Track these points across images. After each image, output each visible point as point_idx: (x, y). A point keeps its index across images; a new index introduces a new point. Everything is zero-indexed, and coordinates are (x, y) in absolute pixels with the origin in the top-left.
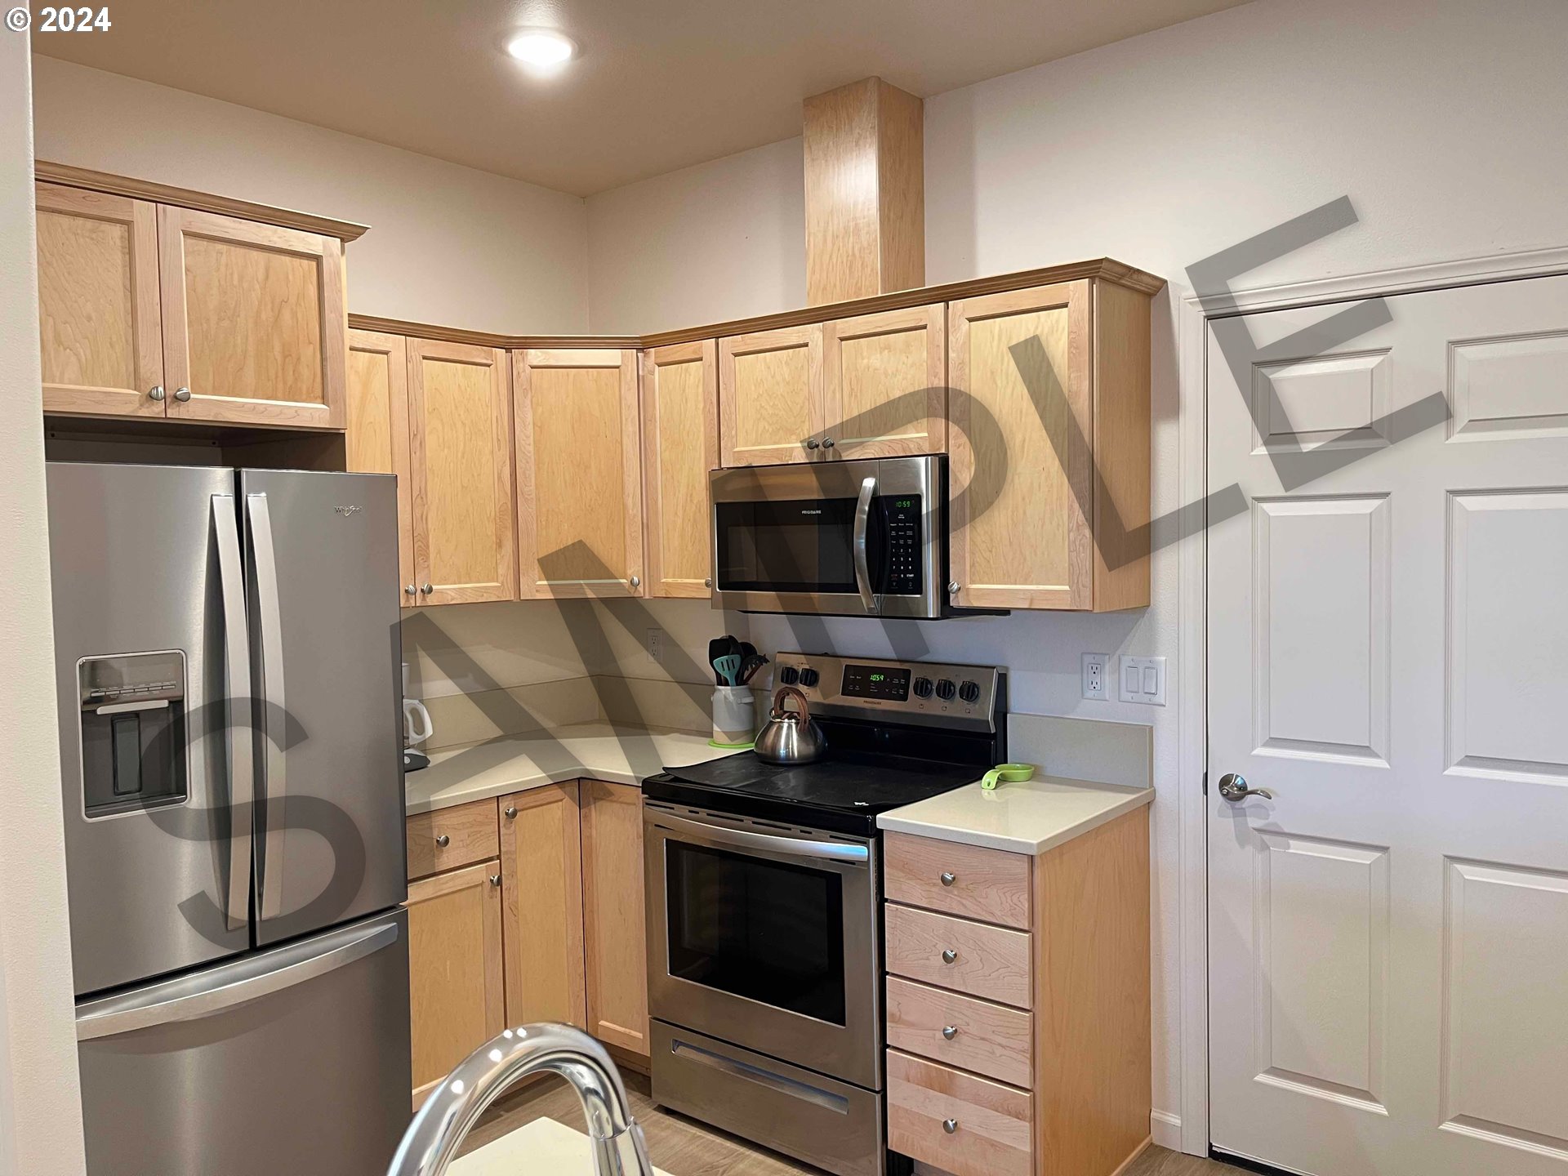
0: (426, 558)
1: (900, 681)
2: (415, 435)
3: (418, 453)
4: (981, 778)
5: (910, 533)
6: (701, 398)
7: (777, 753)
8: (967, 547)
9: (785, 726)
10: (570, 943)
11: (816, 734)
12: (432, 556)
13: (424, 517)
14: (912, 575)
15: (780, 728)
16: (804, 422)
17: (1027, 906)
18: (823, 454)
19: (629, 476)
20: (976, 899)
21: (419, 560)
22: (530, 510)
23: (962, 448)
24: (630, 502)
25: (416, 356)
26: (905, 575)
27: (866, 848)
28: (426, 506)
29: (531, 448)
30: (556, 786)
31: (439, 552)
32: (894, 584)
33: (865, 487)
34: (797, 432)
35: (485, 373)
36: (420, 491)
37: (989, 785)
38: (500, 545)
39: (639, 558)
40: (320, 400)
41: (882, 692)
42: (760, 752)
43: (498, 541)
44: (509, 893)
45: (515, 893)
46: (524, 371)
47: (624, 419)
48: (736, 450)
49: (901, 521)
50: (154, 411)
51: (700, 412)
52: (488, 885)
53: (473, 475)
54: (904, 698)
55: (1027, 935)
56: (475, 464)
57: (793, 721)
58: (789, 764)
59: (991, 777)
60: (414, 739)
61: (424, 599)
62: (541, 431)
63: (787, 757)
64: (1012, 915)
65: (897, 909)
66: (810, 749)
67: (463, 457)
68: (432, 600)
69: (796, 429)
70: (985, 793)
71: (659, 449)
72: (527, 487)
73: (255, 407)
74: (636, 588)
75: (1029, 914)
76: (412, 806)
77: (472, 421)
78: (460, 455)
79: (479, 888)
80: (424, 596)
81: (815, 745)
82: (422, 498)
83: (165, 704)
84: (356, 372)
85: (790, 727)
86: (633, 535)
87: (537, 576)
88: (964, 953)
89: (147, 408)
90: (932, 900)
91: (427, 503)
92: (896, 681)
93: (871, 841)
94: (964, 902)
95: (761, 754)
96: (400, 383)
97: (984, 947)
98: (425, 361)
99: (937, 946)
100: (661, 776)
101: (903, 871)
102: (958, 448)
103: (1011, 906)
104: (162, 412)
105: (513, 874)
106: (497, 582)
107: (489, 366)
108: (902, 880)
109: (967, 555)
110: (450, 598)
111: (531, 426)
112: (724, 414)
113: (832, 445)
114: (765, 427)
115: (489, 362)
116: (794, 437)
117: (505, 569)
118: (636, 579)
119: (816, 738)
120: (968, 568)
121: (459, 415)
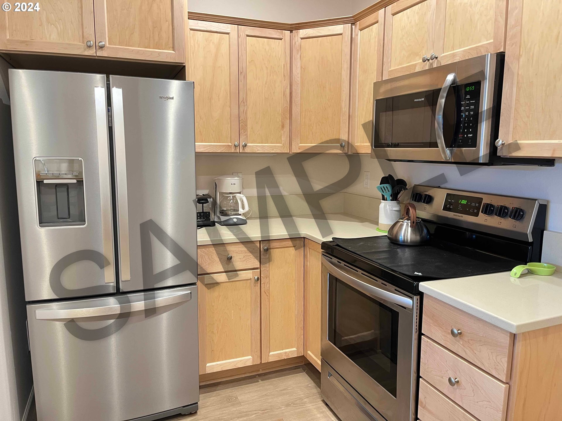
0: (246, 130)
1: (475, 205)
2: (241, 73)
3: (242, 81)
4: (511, 270)
5: (472, 107)
6: (377, 44)
7: (398, 238)
8: (512, 115)
9: (405, 224)
10: (296, 313)
11: (422, 230)
12: (249, 130)
13: (245, 111)
14: (471, 135)
15: (402, 225)
16: (423, 47)
17: (506, 366)
18: (431, 64)
19: (344, 91)
20: (473, 351)
21: (241, 131)
22: (297, 110)
23: (514, 46)
24: (343, 104)
25: (243, 35)
26: (467, 136)
27: (412, 301)
28: (246, 107)
29: (299, 79)
30: (290, 240)
31: (252, 128)
32: (460, 141)
33: (447, 80)
34: (420, 54)
35: (279, 43)
36: (243, 99)
37: (515, 274)
38: (283, 126)
39: (346, 133)
40: (172, 49)
41: (465, 210)
42: (391, 237)
43: (282, 124)
44: (264, 285)
45: (268, 286)
46: (298, 41)
47: (343, 61)
48: (390, 70)
49: (468, 99)
50: (90, 53)
51: (376, 52)
52: (253, 281)
53: (271, 93)
54: (477, 215)
55: (504, 386)
56: (272, 88)
57: (409, 221)
58: (404, 245)
59: (518, 270)
60: (241, 211)
61: (244, 149)
62: (304, 70)
63: (404, 241)
64: (495, 368)
65: (428, 341)
66: (418, 238)
67: (266, 84)
68: (247, 150)
69: (419, 52)
70: (512, 279)
71: (358, 75)
72: (297, 99)
73: (138, 51)
74: (344, 148)
75: (507, 371)
76: (200, 241)
77: (271, 66)
78: (264, 83)
79: (250, 281)
80: (243, 148)
81: (420, 236)
82: (244, 102)
83: (75, 181)
84: (213, 42)
85: (408, 224)
86: (344, 121)
87: (299, 142)
88: (463, 382)
89: (88, 51)
90: (447, 342)
91: (247, 105)
92: (473, 204)
93: (415, 298)
94: (465, 349)
95: (390, 237)
96: (235, 47)
97: (476, 383)
98: (247, 37)
99: (448, 372)
100: (331, 242)
101: (432, 320)
102: (512, 46)
103: (495, 363)
104: (94, 53)
105: (268, 277)
106: (281, 144)
107: (281, 39)
108: (431, 325)
109: (512, 121)
110: (256, 150)
111: (299, 69)
112: (385, 50)
113: (437, 58)
114: (404, 54)
115: (281, 37)
116: (418, 58)
117: (285, 139)
118: (344, 144)
119: (422, 233)
120: (511, 129)
121: (265, 64)
